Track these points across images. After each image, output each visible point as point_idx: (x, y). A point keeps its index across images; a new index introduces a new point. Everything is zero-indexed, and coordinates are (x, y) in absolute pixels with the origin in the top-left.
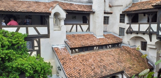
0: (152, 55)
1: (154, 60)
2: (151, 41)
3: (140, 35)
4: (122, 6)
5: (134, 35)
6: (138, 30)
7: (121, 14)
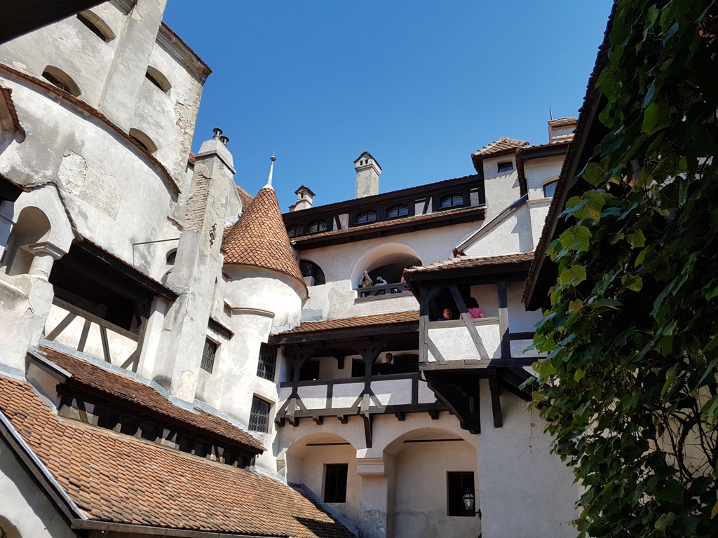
0: (370, 506)
1: (378, 528)
2: (369, 443)
3: (328, 428)
4: (271, 315)
5: (305, 431)
6: (323, 406)
7: (263, 344)
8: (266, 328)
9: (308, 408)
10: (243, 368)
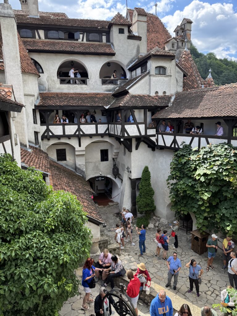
0: (80, 163)
1: (83, 169)
2: (80, 146)
3: (63, 140)
4: (34, 96)
5: (53, 141)
6: (62, 134)
7: (33, 109)
8: (33, 102)
9: (55, 134)
10: (28, 122)
